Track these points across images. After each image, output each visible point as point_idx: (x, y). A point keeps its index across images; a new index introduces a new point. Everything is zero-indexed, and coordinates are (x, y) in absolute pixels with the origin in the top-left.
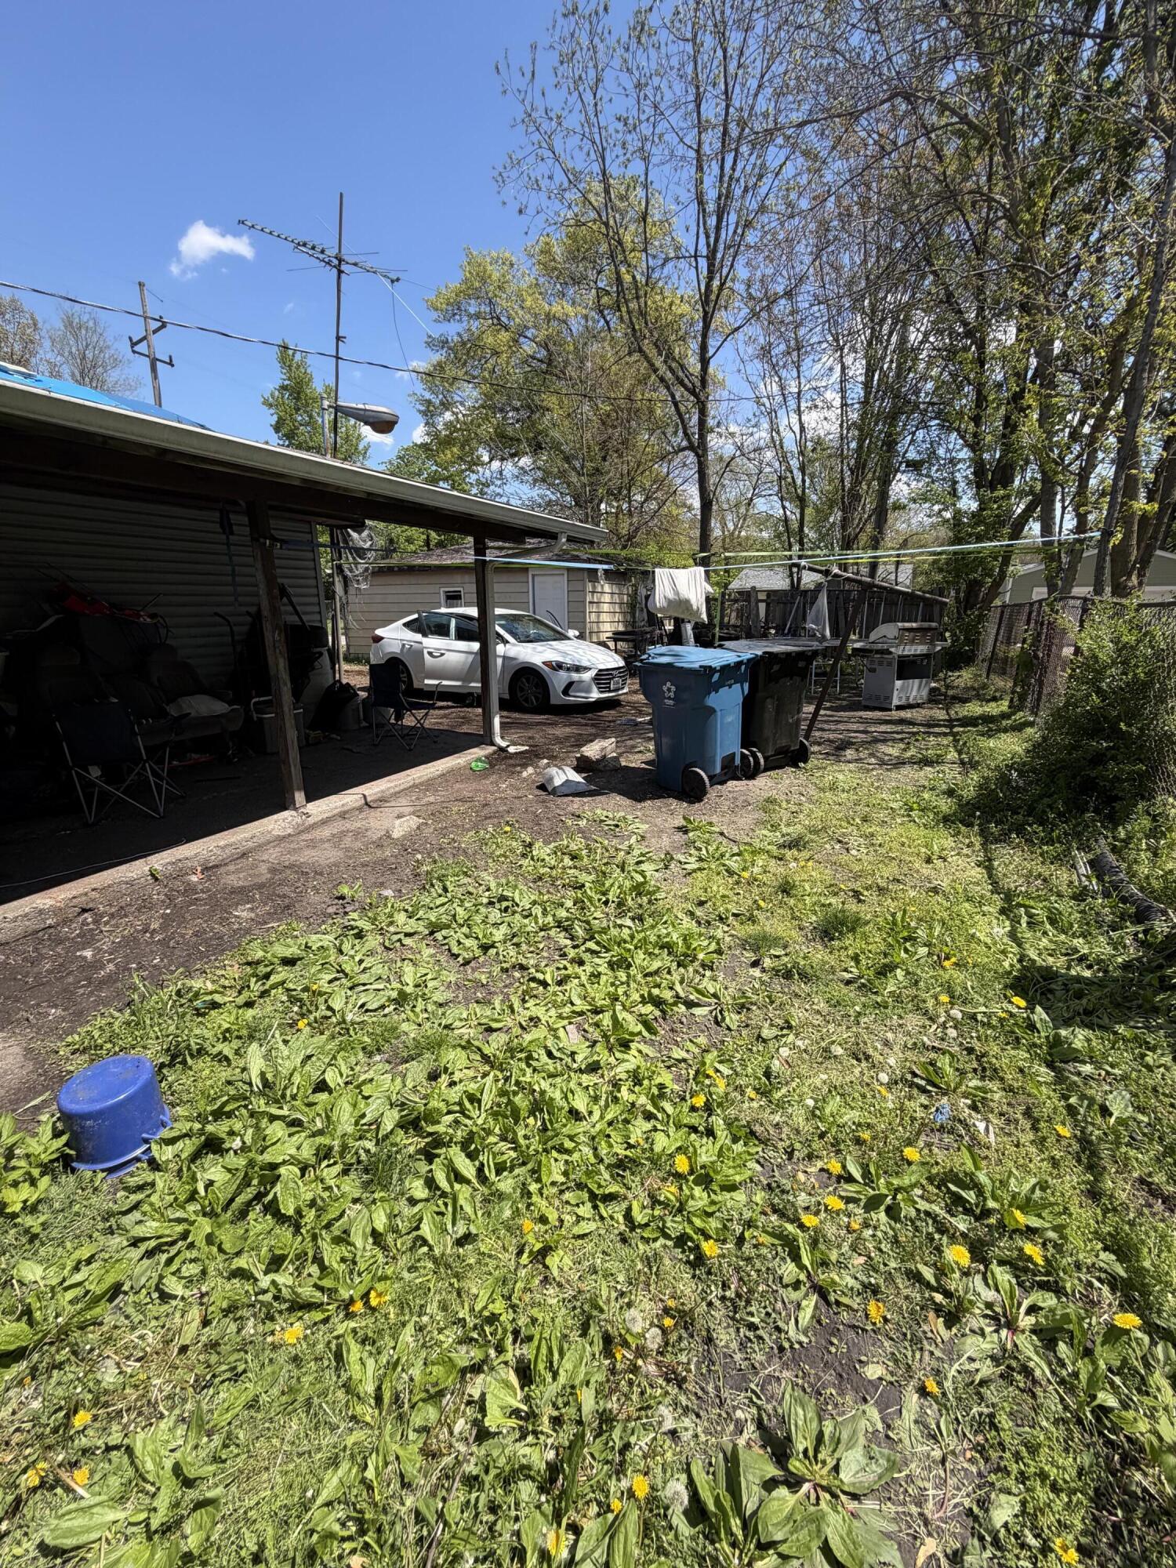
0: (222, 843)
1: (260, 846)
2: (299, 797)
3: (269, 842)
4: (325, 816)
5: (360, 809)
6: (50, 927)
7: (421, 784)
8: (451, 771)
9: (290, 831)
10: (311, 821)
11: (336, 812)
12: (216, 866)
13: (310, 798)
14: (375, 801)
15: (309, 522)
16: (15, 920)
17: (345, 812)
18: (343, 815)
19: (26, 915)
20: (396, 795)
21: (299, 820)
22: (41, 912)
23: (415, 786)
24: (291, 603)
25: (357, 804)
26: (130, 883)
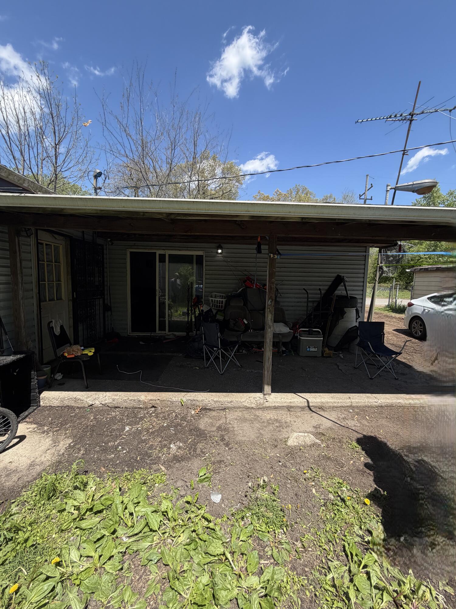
0: (215, 399)
1: (234, 408)
2: (267, 388)
3: (240, 408)
4: (277, 405)
5: (302, 408)
6: (141, 408)
7: (357, 407)
8: (390, 407)
9: (253, 406)
10: (267, 404)
11: (285, 404)
12: (210, 410)
13: (273, 391)
14: (315, 407)
15: (366, 247)
16: (131, 400)
17: (291, 407)
18: (289, 408)
19: (134, 400)
20: (334, 408)
21: (262, 401)
22: (139, 401)
23: (351, 407)
24: (345, 286)
25: (300, 405)
26: (172, 402)
